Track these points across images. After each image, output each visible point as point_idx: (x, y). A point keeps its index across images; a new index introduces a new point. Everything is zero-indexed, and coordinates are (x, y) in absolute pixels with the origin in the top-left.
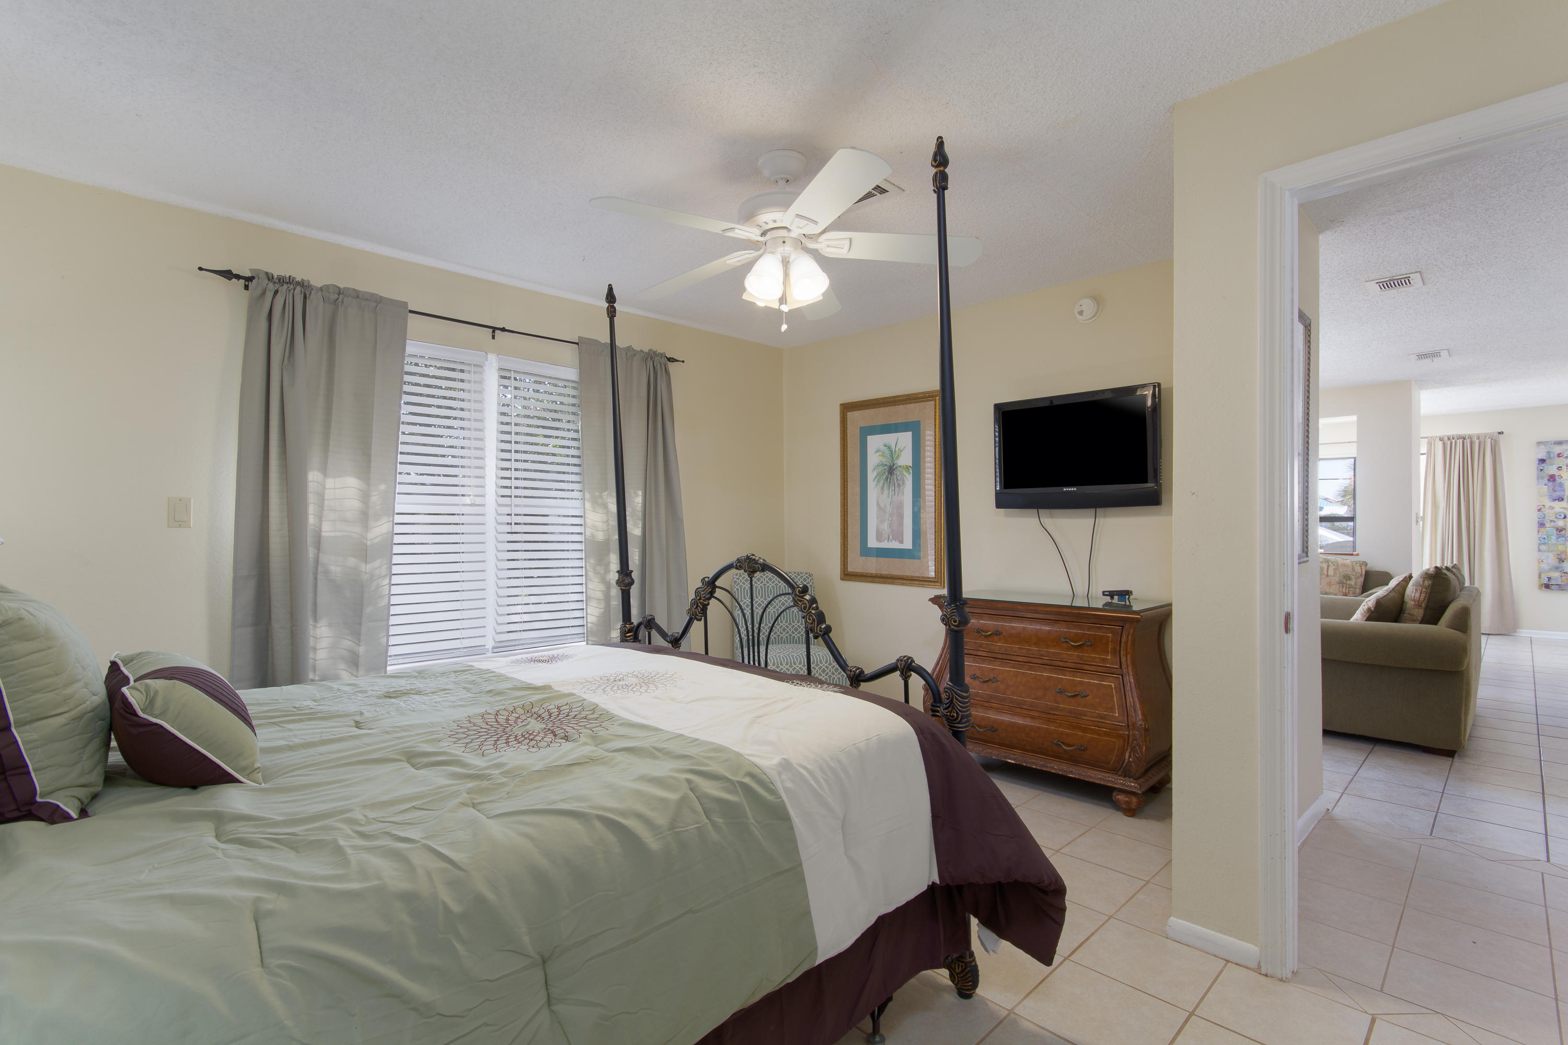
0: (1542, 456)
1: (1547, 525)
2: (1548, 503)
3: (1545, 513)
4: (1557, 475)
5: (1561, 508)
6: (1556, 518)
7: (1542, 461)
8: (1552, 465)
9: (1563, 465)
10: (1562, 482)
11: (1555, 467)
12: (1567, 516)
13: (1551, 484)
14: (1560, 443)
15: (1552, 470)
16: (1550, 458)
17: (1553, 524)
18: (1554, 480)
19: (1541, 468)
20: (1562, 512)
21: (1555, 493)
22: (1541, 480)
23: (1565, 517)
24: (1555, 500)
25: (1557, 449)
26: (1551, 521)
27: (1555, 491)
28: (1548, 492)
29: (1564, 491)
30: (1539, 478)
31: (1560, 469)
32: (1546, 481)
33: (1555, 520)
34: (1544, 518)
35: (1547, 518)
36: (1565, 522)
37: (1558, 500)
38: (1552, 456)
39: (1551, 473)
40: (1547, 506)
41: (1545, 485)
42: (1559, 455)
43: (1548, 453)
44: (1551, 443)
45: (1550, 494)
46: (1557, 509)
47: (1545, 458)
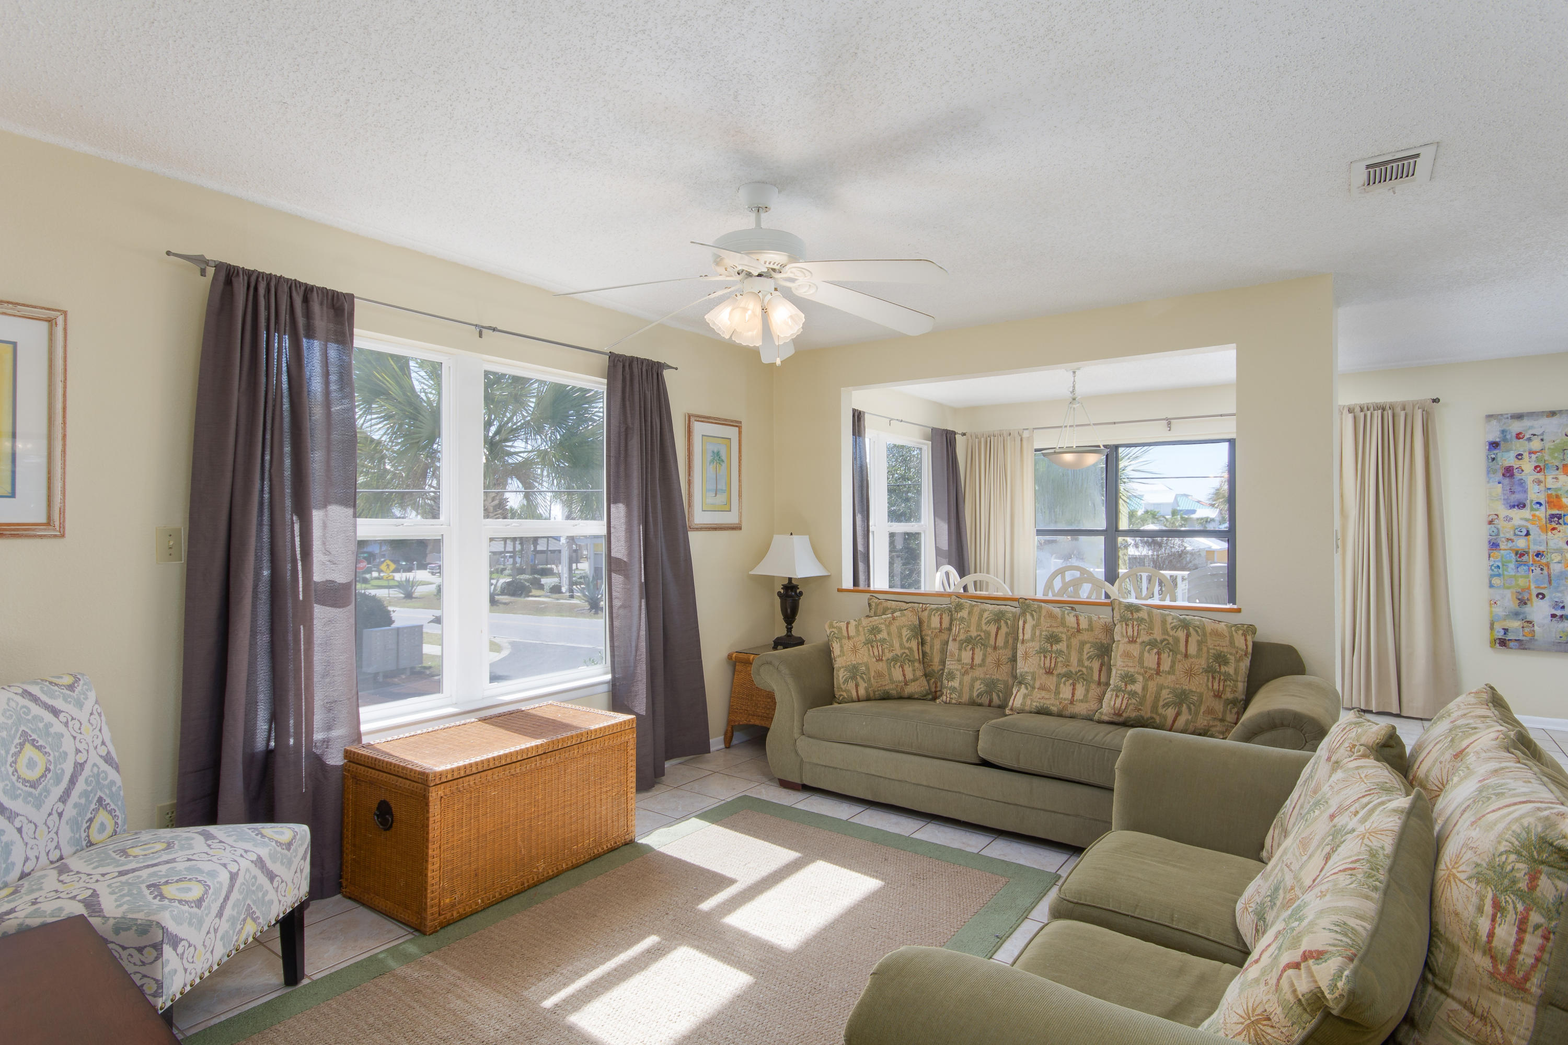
0: (1494, 436)
1: (1502, 546)
2: (1503, 511)
3: (1499, 527)
4: (1515, 467)
5: (1521, 519)
6: (1515, 534)
7: (1494, 445)
8: (1508, 451)
9: (1525, 451)
10: (1523, 477)
11: (1512, 454)
12: (1531, 532)
13: (1507, 481)
14: (1519, 417)
15: (1508, 459)
16: (1505, 440)
17: (1510, 544)
18: (1512, 475)
19: (1493, 456)
20: (1523, 526)
21: (1513, 496)
22: (1492, 476)
23: (1528, 534)
24: (1514, 506)
25: (1516, 427)
26: (1508, 540)
27: (1513, 493)
28: (1504, 494)
29: (1526, 492)
30: (1490, 471)
31: (1520, 457)
32: (1499, 476)
33: (1513, 537)
34: (1498, 535)
35: (1502, 535)
36: (1528, 541)
37: (1518, 506)
38: (1508, 437)
39: (1507, 464)
40: (1501, 516)
41: (1499, 483)
42: (1519, 436)
43: (1503, 432)
44: (1505, 416)
45: (1506, 497)
46: (1517, 522)
47: (1498, 440)
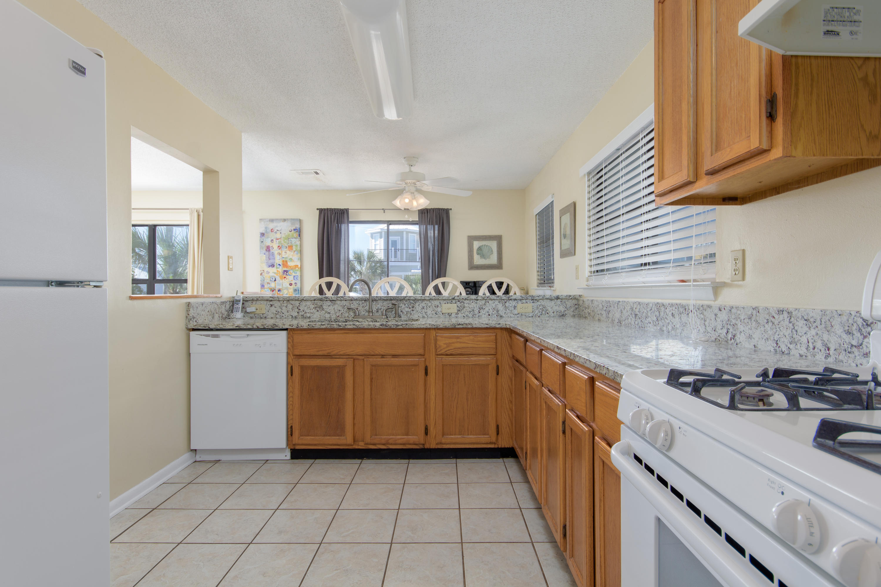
0: (262, 230)
1: (266, 287)
2: (266, 269)
3: (264, 276)
4: (271, 246)
5: (273, 273)
6: (271, 281)
7: (263, 234)
8: (268, 238)
9: (274, 238)
10: (274, 252)
11: (270, 240)
12: (276, 279)
13: (267, 253)
14: (272, 221)
15: (268, 242)
16: (267, 232)
17: (269, 285)
18: (269, 250)
19: (262, 240)
20: (274, 276)
21: (270, 261)
22: (262, 250)
23: (275, 280)
24: (270, 266)
25: (271, 226)
26: (268, 283)
27: (270, 259)
28: (266, 260)
29: (274, 259)
30: (261, 248)
31: (272, 241)
32: (264, 251)
33: (270, 282)
34: (264, 281)
35: (265, 281)
36: (275, 283)
37: (271, 266)
38: (268, 231)
39: (267, 244)
40: (265, 271)
41: (264, 254)
42: (272, 230)
43: (266, 228)
44: (267, 220)
45: (267, 261)
46: (271, 274)
47: (264, 232)
